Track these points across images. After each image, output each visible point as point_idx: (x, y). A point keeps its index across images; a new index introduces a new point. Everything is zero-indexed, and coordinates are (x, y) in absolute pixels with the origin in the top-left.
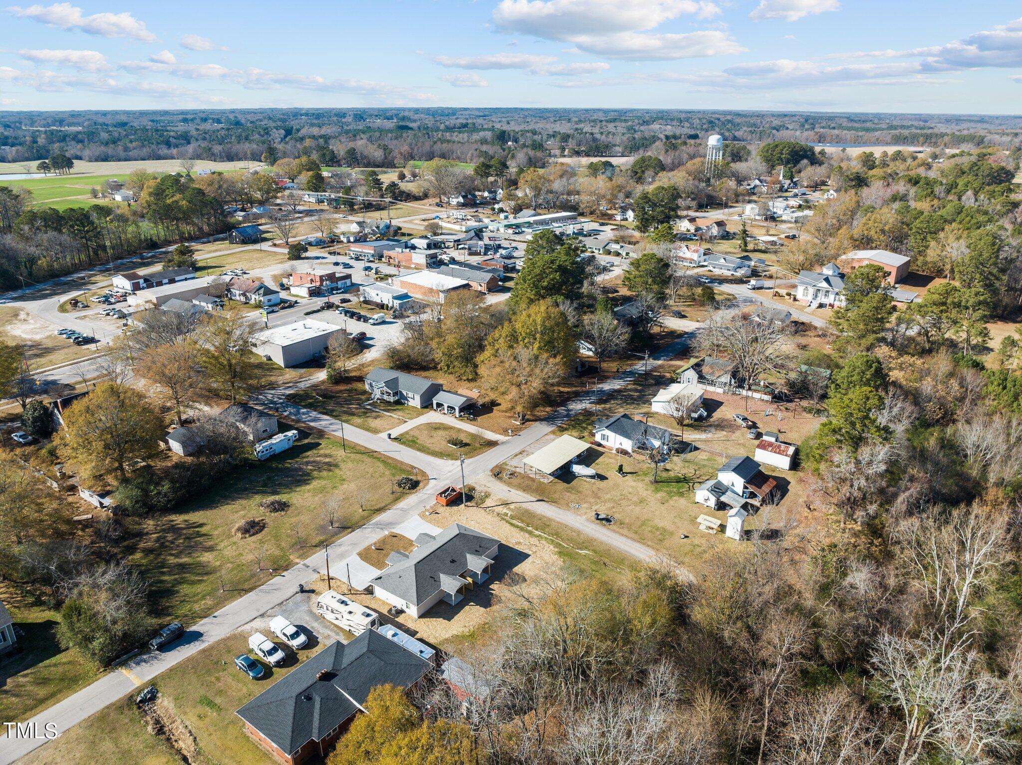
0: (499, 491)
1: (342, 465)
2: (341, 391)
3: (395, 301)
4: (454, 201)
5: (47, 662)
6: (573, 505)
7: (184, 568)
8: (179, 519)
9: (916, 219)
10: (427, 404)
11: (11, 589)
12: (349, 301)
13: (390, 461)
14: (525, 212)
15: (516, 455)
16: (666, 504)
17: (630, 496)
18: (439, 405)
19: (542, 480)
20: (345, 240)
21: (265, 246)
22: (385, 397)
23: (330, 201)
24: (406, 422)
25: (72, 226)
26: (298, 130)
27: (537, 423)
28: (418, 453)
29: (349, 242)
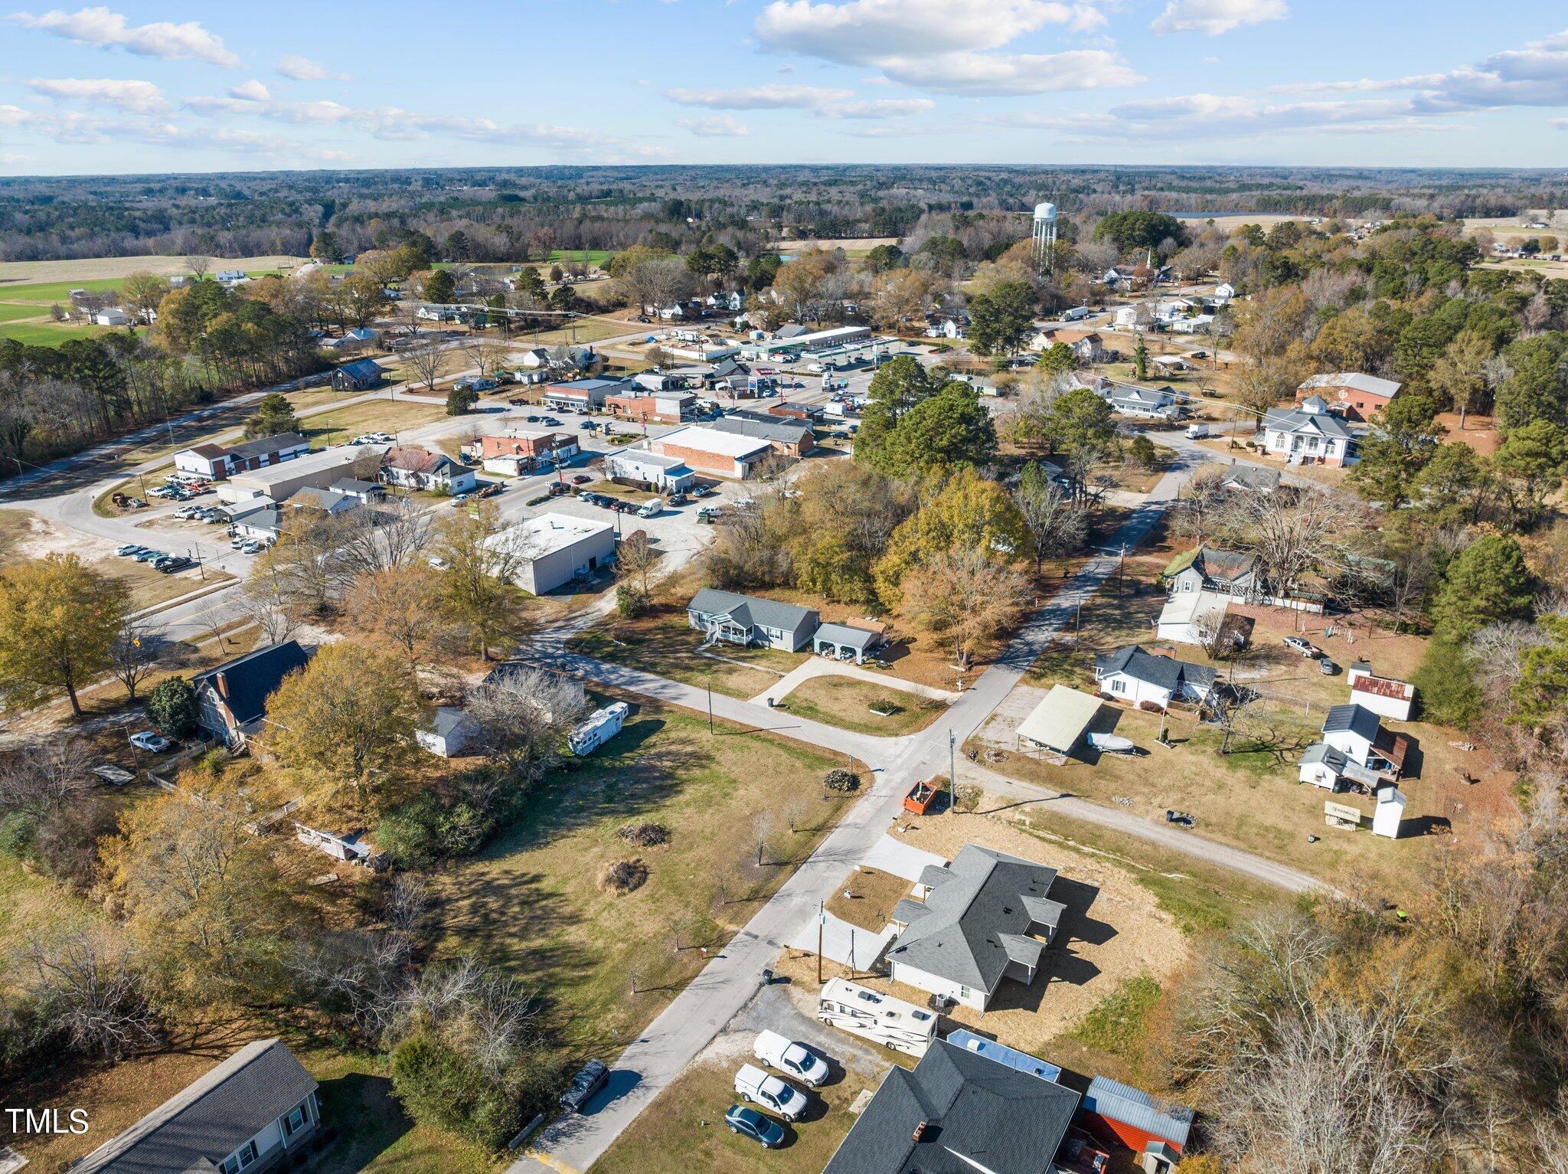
0: (994, 785)
1: (718, 756)
2: (650, 630)
3: (669, 478)
4: (667, 314)
5: (388, 1153)
6: (1116, 799)
7: (543, 958)
8: (494, 869)
9: (1402, 325)
10: (804, 646)
11: (254, 1021)
12: (588, 480)
13: (791, 744)
14: (789, 327)
15: (987, 723)
16: (1259, 788)
17: (1198, 779)
18: (824, 646)
19: (1050, 761)
20: (525, 380)
21: (396, 393)
22: (732, 637)
23: (464, 318)
24: (781, 677)
25: (78, 370)
26: (344, 206)
27: (991, 668)
28: (830, 728)
29: (532, 383)
